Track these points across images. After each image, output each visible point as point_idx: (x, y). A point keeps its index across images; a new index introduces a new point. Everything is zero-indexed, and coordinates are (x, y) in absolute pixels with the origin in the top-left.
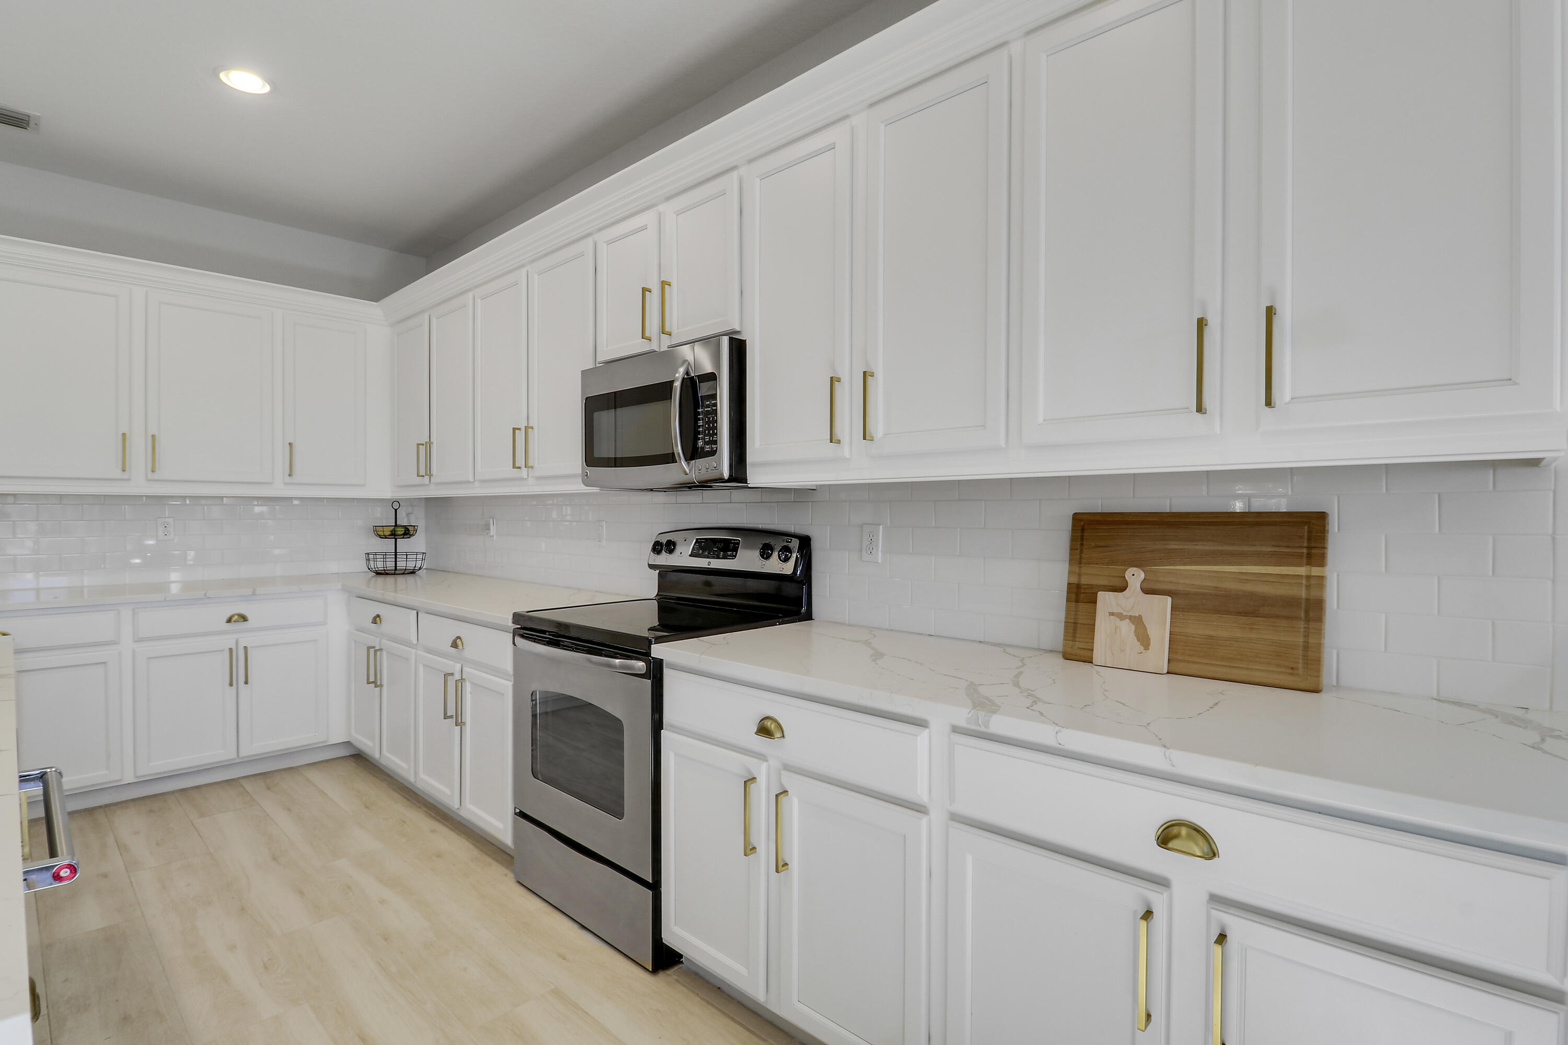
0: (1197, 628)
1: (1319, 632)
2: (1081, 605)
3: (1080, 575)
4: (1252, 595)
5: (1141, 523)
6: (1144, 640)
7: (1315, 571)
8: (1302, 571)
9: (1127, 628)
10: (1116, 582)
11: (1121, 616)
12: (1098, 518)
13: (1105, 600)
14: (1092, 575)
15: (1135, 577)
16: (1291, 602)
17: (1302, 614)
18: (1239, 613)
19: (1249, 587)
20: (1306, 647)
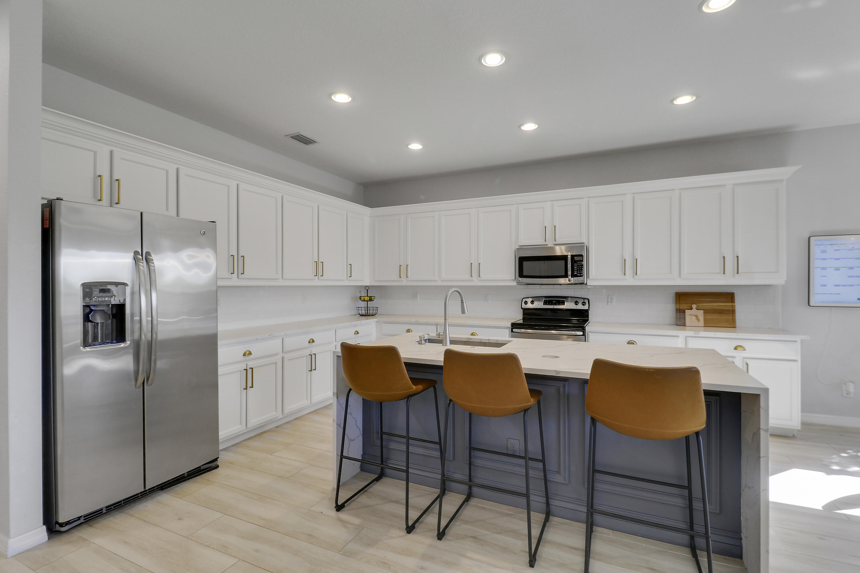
0: (710, 317)
1: (735, 316)
2: (681, 313)
3: (680, 306)
4: (721, 309)
5: (694, 295)
6: (698, 320)
7: (733, 304)
8: (730, 304)
9: (694, 318)
10: (691, 308)
11: (692, 315)
12: (683, 293)
13: (687, 312)
14: (683, 307)
15: (694, 306)
16: (729, 310)
17: (731, 313)
18: (718, 313)
19: (720, 308)
20: (733, 319)
